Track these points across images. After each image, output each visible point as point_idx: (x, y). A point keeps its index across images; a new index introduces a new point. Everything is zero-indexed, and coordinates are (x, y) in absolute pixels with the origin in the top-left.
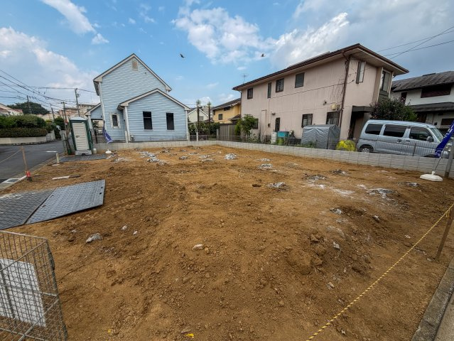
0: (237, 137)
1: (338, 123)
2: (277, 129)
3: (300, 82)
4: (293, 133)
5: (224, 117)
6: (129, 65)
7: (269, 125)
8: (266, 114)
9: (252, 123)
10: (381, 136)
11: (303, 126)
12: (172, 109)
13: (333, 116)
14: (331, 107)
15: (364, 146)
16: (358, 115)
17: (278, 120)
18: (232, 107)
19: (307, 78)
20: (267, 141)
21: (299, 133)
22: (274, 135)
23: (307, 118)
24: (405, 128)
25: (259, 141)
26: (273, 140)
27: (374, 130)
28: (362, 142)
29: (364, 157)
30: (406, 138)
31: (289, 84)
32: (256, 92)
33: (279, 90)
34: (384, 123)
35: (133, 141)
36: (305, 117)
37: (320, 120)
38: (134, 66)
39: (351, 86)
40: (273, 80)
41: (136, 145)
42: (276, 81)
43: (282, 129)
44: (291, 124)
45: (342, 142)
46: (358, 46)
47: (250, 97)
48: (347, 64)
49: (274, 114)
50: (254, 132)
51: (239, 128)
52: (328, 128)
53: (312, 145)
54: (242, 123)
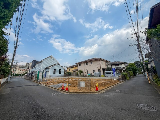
0: (77, 75)
1: (101, 72)
2: (88, 73)
3: (92, 63)
5: (71, 70)
6: (50, 58)
7: (86, 72)
8: (85, 70)
9: (81, 72)
10: (108, 74)
11: (94, 73)
12: (61, 68)
13: (99, 70)
15: (106, 76)
16: (104, 70)
17: (88, 71)
18: (74, 68)
19: (93, 63)
20: (86, 76)
21: (93, 74)
22: (87, 75)
23: (94, 71)
24: (111, 73)
25: (83, 76)
26: (87, 76)
27: (107, 73)
28: (106, 75)
29: (106, 78)
30: (112, 74)
31: (89, 64)
32: (82, 65)
33: (87, 65)
34: (108, 72)
36: (94, 70)
37: (97, 71)
38: (51, 58)
39: (101, 65)
41: (52, 78)
42: (86, 63)
43: (89, 73)
44: (91, 72)
45: (102, 76)
46: (101, 59)
47: (80, 66)
48: (100, 61)
50: (82, 74)
51: (78, 73)
52: (99, 73)
53: (97, 76)
54: (79, 72)
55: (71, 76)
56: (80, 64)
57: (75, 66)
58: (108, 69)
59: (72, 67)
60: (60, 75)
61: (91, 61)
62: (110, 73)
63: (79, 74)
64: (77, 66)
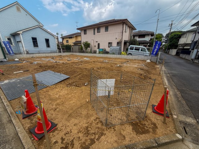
1: (121, 46)
2: (99, 48)
3: (107, 29)
4: (105, 49)
5: (69, 41)
6: (14, 8)
7: (95, 46)
8: (93, 41)
9: (87, 45)
10: (134, 50)
11: (109, 47)
12: (48, 37)
13: (119, 44)
14: (118, 40)
15: (129, 54)
16: (125, 43)
17: (99, 44)
18: (73, 37)
19: (110, 28)
20: (95, 52)
21: (108, 49)
22: (98, 50)
23: (110, 44)
24: (140, 48)
25: (91, 52)
26: (98, 52)
27: (132, 49)
28: (129, 52)
29: (130, 57)
30: (140, 51)
31: (103, 30)
32: (88, 32)
33: (98, 32)
34: (134, 46)
35: (28, 53)
36: (109, 43)
37: (115, 45)
38: (18, 9)
39: (124, 33)
40: (96, 27)
43: (101, 48)
44: (104, 46)
45: (122, 52)
46: (126, 20)
47: (85, 33)
48: (123, 25)
49: (97, 42)
50: (89, 49)
51: (82, 47)
52: (118, 47)
53: (113, 54)
54: (84, 45)
55: (70, 51)
56: (85, 30)
57: (77, 35)
58: (133, 42)
59: (70, 37)
60: (49, 49)
61: (107, 25)
62: (137, 49)
63: (84, 49)
64: (81, 36)
